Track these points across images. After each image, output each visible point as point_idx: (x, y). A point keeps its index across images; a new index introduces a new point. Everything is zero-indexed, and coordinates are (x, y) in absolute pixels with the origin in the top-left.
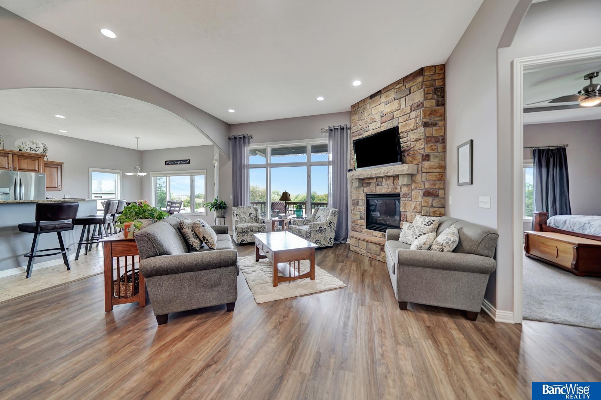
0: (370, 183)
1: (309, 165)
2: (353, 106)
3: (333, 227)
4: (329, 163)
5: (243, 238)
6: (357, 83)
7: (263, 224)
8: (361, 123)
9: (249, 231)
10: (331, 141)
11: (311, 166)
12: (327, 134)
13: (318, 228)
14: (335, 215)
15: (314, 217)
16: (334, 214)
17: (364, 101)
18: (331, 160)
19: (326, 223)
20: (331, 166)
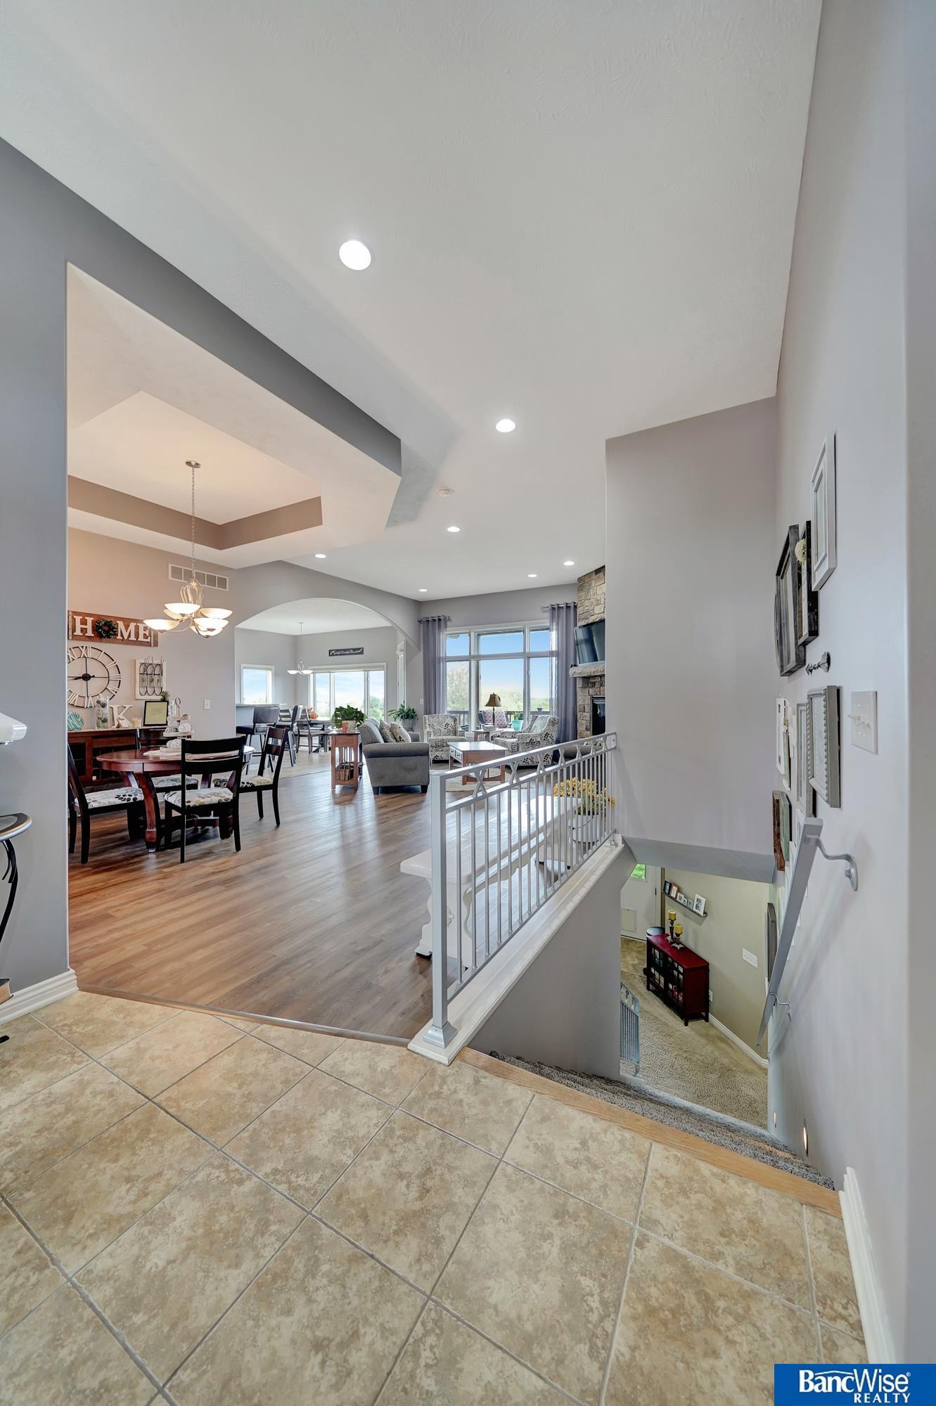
0: (595, 683)
1: (527, 657)
2: (580, 579)
3: (550, 740)
4: (551, 654)
5: (437, 753)
6: (569, 563)
7: (461, 737)
8: (587, 603)
9: (445, 745)
10: (555, 624)
11: (529, 658)
12: (548, 615)
13: (528, 741)
14: (553, 725)
15: (530, 729)
16: (552, 722)
17: (589, 575)
18: (554, 648)
19: (541, 735)
20: (554, 658)
